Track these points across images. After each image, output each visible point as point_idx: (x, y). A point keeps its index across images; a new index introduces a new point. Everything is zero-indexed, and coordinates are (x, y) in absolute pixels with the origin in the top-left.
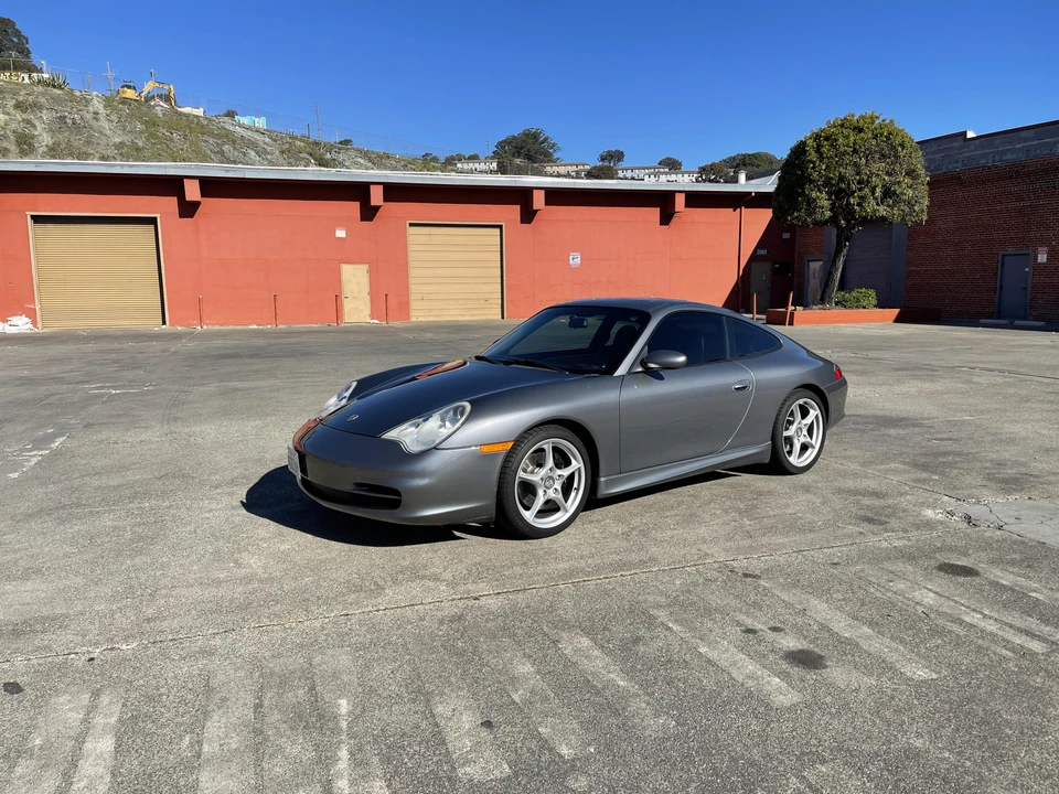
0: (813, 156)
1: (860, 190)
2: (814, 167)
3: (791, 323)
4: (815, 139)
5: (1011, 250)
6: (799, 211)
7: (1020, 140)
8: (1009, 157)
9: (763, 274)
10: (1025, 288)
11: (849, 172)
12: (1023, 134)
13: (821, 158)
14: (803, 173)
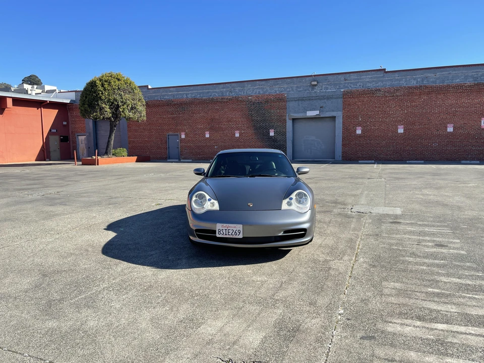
0: (101, 88)
1: (123, 105)
2: (102, 93)
3: (98, 165)
4: (100, 81)
5: (171, 133)
6: (97, 112)
7: (170, 91)
8: (166, 97)
9: (55, 142)
10: (178, 148)
11: (118, 97)
12: (171, 89)
13: (105, 89)
14: (97, 95)
